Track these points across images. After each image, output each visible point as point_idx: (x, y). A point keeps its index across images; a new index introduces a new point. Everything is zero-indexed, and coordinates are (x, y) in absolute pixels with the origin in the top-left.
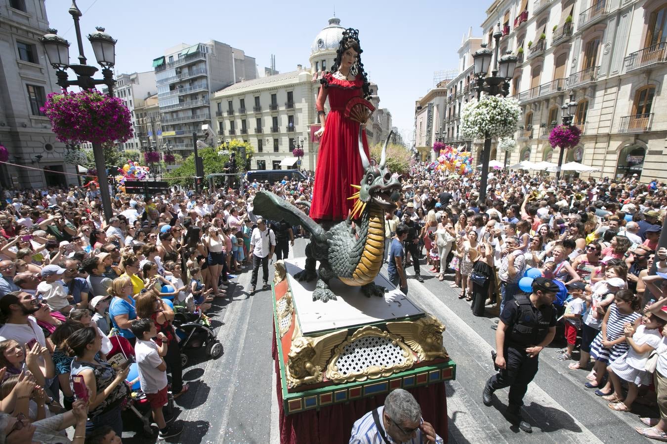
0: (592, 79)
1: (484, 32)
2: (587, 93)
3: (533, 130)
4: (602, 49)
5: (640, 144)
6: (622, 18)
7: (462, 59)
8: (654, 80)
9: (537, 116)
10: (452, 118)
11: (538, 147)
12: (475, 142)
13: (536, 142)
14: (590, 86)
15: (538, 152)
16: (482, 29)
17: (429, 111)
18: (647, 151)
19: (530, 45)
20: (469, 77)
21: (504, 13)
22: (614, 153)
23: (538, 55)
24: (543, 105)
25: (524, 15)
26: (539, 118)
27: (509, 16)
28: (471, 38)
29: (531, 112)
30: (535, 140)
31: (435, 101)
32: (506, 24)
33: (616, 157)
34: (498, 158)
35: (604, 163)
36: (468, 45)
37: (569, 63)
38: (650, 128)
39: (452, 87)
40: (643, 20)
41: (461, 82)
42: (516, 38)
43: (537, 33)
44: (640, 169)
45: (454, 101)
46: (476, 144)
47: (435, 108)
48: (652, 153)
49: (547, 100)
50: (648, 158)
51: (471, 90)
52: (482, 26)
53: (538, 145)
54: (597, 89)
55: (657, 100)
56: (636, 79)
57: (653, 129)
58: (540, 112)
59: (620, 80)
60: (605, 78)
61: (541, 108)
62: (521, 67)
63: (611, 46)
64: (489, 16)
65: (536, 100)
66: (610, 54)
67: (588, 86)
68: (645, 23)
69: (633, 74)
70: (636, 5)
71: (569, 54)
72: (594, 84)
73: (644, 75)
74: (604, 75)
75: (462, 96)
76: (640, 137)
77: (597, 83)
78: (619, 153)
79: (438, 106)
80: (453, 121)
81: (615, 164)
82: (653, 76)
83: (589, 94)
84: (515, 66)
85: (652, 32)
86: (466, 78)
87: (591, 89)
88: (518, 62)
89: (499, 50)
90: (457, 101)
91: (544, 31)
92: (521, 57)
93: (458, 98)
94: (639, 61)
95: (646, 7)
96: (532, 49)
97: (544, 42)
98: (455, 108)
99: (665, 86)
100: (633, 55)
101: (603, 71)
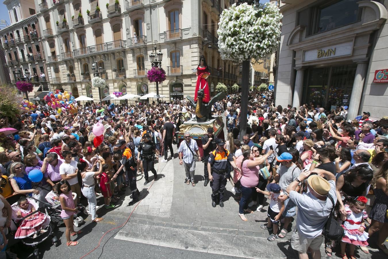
0: (145, 43)
2: (142, 52)
3: (107, 73)
4: (144, 26)
5: (179, 81)
6: (152, 10)
7: (12, 12)
8: (178, 48)
9: (107, 64)
10: (16, 63)
11: (114, 85)
12: (51, 83)
13: (112, 82)
14: (144, 47)
15: (114, 88)
18: (184, 85)
19: (88, 13)
20: (26, 29)
22: (166, 86)
23: (97, 21)
24: (110, 57)
26: (109, 65)
29: (101, 61)
30: (111, 80)
33: (168, 89)
34: (79, 94)
35: (162, 92)
37: (124, 31)
38: (182, 73)
39: (6, 34)
40: (165, 15)
41: (18, 32)
43: (92, 5)
44: (182, 94)
45: (14, 47)
46: (53, 85)
48: (186, 86)
49: (113, 53)
50: (185, 88)
53: (113, 83)
54: (148, 49)
55: (182, 59)
56: (168, 46)
57: (184, 73)
58: (110, 62)
59: (160, 46)
60: (151, 43)
61: (110, 59)
62: (83, 27)
63: (150, 25)
65: (105, 53)
66: (151, 29)
67: (142, 47)
68: (166, 16)
69: (167, 43)
70: (159, 5)
71: (122, 25)
73: (174, 45)
74: (150, 42)
75: (23, 44)
76: (178, 78)
77: (147, 46)
78: (169, 86)
80: (18, 66)
81: (168, 92)
82: (177, 45)
83: (144, 52)
84: (78, 26)
85: (170, 22)
86: (23, 28)
87: (144, 49)
88: (80, 24)
89: (56, 11)
90: (17, 47)
91: (98, 5)
92: (81, 20)
93: (18, 45)
94: (168, 37)
95: (165, 8)
96: (91, 16)
97: (100, 13)
98: (16, 53)
99: (184, 52)
100: (165, 33)
101: (149, 39)
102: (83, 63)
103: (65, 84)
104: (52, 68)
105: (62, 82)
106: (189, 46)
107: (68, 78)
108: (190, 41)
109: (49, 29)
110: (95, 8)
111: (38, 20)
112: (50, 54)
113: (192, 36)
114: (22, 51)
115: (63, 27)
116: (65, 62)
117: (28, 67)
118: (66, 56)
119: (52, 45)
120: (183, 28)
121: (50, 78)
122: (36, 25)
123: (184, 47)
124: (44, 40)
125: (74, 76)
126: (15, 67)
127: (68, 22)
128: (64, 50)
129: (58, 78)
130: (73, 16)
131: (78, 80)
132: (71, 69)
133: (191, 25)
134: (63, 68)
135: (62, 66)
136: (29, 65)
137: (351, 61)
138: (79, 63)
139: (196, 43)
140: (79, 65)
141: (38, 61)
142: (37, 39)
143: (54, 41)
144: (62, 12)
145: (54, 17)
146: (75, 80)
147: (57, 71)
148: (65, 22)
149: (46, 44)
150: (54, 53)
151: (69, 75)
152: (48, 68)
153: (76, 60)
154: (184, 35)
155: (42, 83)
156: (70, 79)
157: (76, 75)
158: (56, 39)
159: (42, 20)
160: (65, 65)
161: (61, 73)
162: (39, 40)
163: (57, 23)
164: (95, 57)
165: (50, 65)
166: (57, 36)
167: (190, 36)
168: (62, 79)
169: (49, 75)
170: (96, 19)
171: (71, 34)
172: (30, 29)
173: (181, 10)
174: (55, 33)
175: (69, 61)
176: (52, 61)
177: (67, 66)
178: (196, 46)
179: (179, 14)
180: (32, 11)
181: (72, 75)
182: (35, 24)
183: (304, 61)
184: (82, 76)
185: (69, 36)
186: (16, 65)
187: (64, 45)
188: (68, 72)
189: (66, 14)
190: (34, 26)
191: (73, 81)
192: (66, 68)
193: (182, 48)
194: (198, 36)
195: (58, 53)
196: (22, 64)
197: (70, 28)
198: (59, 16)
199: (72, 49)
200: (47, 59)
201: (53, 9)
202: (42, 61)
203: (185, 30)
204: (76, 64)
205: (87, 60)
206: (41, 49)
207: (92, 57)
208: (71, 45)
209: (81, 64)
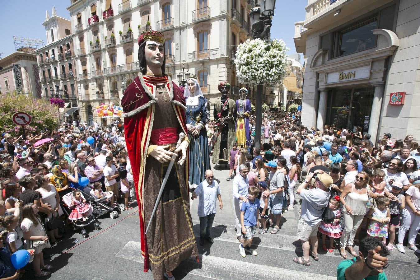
0: (173, 63)
1: (72, 14)
2: (170, 70)
4: (174, 46)
6: (182, 31)
7: (49, 33)
8: (206, 68)
10: (49, 80)
12: (80, 99)
14: (172, 67)
16: (69, 12)
17: (16, 72)
19: (121, 34)
20: (61, 48)
21: (91, 4)
23: (128, 41)
25: (110, 11)
27: (95, 8)
28: (56, 16)
29: (130, 79)
31: (22, 63)
32: (94, 14)
36: (54, 21)
38: (209, 92)
39: (42, 53)
41: (53, 51)
42: (105, 26)
43: (124, 27)
45: (48, 65)
46: (82, 102)
47: (23, 70)
51: (67, 59)
52: (68, 9)
54: (176, 68)
55: (210, 78)
56: (196, 66)
57: (211, 93)
59: (188, 65)
60: (179, 63)
62: (115, 47)
63: (179, 46)
64: (73, 3)
65: (133, 71)
66: (179, 49)
67: (170, 66)
68: (195, 36)
69: (195, 63)
70: (188, 26)
72: (174, 66)
73: (201, 64)
74: (179, 61)
75: (57, 62)
77: (176, 65)
79: (25, 68)
80: (50, 83)
82: (205, 65)
83: (172, 71)
84: (110, 46)
85: (199, 42)
86: (58, 47)
87: (172, 68)
88: (112, 44)
89: (90, 31)
90: (51, 65)
91: (130, 26)
92: (113, 40)
93: (52, 63)
94: (196, 57)
95: (194, 29)
96: (123, 37)
97: (131, 33)
98: (49, 71)
99: (211, 71)
100: (193, 53)
101: (177, 59)
102: (112, 81)
103: (94, 101)
104: (82, 85)
105: (91, 99)
106: (216, 65)
107: (97, 95)
108: (217, 61)
109: (82, 49)
110: (128, 29)
111: (72, 40)
112: (81, 72)
113: (220, 56)
114: (56, 69)
115: (96, 47)
116: (96, 79)
117: (59, 84)
118: (96, 74)
119: (84, 63)
120: (210, 49)
121: (79, 95)
122: (70, 45)
123: (211, 67)
124: (77, 58)
125: (103, 93)
126: (48, 84)
127: (100, 42)
128: (95, 69)
129: (87, 95)
130: (106, 37)
131: (106, 98)
132: (101, 86)
133: (219, 45)
134: (93, 86)
135: (92, 83)
136: (61, 82)
137: (369, 84)
138: (108, 80)
139: (224, 63)
140: (109, 83)
141: (69, 78)
142: (70, 58)
143: (86, 59)
144: (96, 33)
145: (89, 37)
146: (103, 98)
147: (86, 88)
148: (98, 42)
149: (79, 63)
150: (85, 71)
151: (98, 93)
152: (79, 85)
153: (106, 78)
154: (211, 55)
155: (71, 99)
156: (99, 97)
157: (105, 92)
158: (88, 58)
159: (76, 40)
160: (95, 83)
161: (90, 90)
162: (72, 59)
163: (91, 43)
164: (125, 75)
165: (80, 82)
166: (90, 55)
167: (218, 56)
168: (91, 96)
169: (79, 92)
170: (128, 39)
171: (103, 54)
172: (65, 48)
173: (210, 31)
174: (87, 52)
175: (99, 79)
176: (83, 79)
177: (97, 83)
178: (224, 65)
179: (208, 34)
180: (68, 32)
181: (101, 92)
182: (69, 43)
183: (327, 83)
184: (110, 94)
185: (101, 55)
186: (48, 82)
187: (95, 63)
188: (97, 89)
189: (100, 34)
190: (68, 45)
191: (101, 99)
192: (95, 86)
193: (210, 68)
194: (225, 56)
195: (89, 71)
196: (54, 81)
197: (103, 48)
198: (93, 36)
199: (103, 67)
200: (78, 76)
201: (87, 30)
202: (73, 78)
203: (213, 50)
204: (105, 81)
205: (116, 78)
206: (73, 67)
207: (121, 75)
208: (102, 63)
209: (110, 81)
